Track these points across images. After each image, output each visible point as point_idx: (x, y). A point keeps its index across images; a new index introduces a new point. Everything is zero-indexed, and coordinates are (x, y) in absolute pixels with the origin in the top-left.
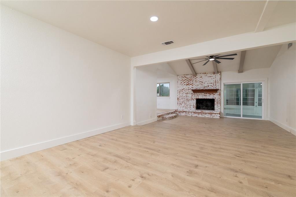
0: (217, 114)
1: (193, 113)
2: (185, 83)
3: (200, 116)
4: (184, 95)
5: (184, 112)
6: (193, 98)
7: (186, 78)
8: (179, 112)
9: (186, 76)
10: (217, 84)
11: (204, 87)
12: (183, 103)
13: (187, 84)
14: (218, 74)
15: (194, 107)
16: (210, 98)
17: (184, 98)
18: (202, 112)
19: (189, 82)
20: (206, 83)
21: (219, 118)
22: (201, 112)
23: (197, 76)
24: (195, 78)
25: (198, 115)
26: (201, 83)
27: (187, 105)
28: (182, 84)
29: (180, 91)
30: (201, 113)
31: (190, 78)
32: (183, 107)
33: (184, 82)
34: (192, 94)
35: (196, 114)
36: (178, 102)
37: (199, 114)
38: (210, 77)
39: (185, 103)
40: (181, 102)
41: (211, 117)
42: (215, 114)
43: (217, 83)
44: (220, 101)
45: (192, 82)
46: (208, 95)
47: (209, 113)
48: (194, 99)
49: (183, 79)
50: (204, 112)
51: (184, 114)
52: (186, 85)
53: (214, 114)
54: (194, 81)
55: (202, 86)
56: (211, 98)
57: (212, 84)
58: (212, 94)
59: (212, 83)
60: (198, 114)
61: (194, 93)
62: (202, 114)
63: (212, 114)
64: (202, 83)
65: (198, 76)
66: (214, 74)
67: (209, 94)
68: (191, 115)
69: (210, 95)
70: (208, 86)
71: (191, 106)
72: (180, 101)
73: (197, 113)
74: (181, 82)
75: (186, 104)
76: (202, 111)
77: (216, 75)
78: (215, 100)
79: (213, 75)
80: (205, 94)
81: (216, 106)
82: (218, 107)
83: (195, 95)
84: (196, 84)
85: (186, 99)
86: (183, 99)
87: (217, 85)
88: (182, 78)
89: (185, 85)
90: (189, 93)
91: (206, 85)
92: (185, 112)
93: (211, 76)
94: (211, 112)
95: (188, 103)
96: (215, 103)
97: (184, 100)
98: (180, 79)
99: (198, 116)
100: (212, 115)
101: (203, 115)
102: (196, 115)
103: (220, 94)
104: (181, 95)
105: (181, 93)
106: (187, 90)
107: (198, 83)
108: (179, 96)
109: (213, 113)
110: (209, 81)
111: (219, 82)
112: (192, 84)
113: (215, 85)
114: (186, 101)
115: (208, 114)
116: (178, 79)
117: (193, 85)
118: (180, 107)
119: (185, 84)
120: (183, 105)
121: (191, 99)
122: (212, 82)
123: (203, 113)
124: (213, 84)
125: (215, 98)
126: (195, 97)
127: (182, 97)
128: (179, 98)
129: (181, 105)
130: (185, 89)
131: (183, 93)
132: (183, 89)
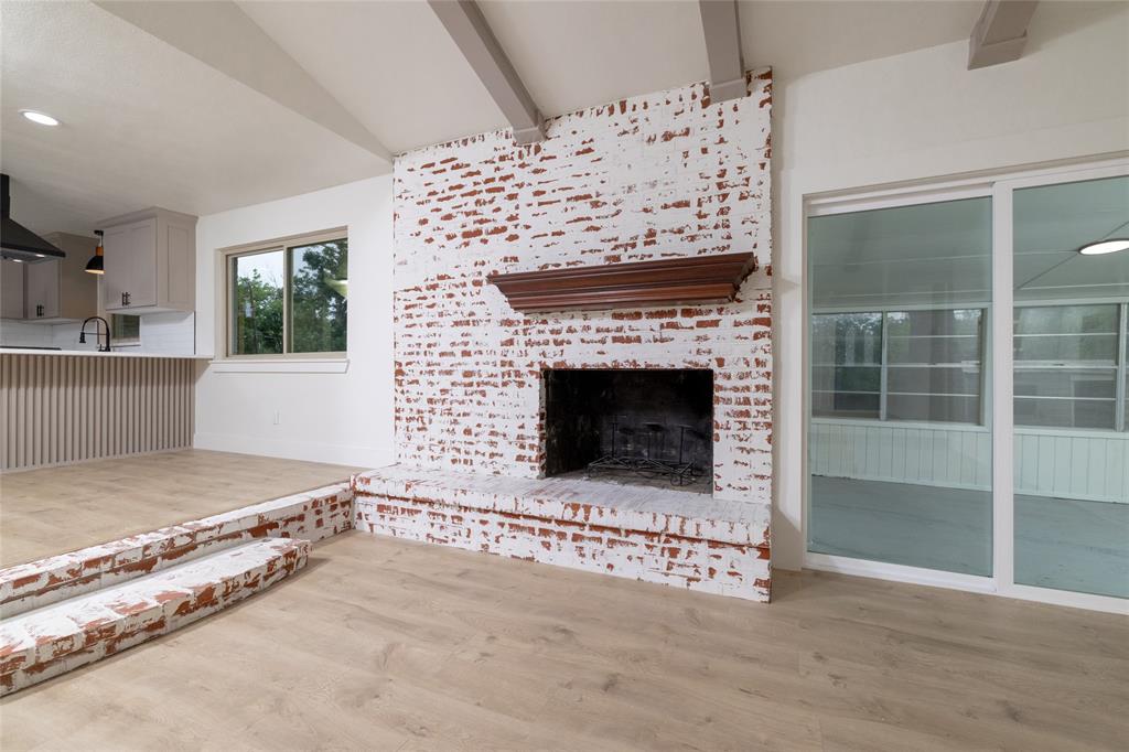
0: (739, 547)
1: (494, 519)
2: (448, 217)
3: (563, 556)
4: (448, 335)
5: (423, 502)
6: (521, 364)
7: (455, 177)
8: (381, 508)
9: (462, 154)
10: (738, 210)
11: (608, 249)
12: (438, 407)
13: (471, 227)
14: (742, 102)
15: (527, 452)
16: (665, 365)
17: (446, 363)
18: (580, 517)
19: (486, 212)
20: (632, 204)
21: (758, 596)
22: (568, 514)
23: (548, 147)
24: (534, 161)
25: (547, 545)
26: (583, 209)
27: (468, 432)
28: (426, 231)
29: (413, 297)
30: (570, 531)
31: (488, 171)
32: (437, 449)
33: (446, 207)
34: (508, 323)
35: (522, 536)
36: (403, 404)
37: (553, 539)
38: (668, 137)
39: (450, 412)
40: (425, 406)
41: (676, 582)
42: (714, 544)
43: (734, 194)
44: (763, 396)
45: (508, 208)
46: (646, 326)
47: (649, 534)
48: (524, 370)
49: (440, 183)
50: (595, 519)
51: (416, 528)
52: (459, 240)
53: (702, 548)
54: (525, 195)
55: (592, 240)
56: (680, 365)
57: (686, 217)
58: (692, 321)
59: (687, 204)
60: (544, 532)
61: (520, 316)
62: (576, 538)
63: (685, 546)
64: (593, 213)
65: (562, 140)
66: (705, 104)
67: (656, 323)
68: (474, 545)
69: (667, 333)
70: (652, 234)
71: (502, 446)
72: (414, 389)
73: (537, 525)
74: (425, 212)
75: (465, 422)
76: (575, 507)
77: (728, 105)
78: (718, 381)
79: (696, 117)
80: (625, 323)
81: (724, 451)
82: (743, 457)
83: (535, 337)
84: (540, 225)
85: (458, 377)
86: (436, 377)
87: (734, 218)
88: (428, 174)
89: (450, 237)
90: (480, 313)
91: (630, 226)
92: (431, 503)
93: (677, 126)
94: (674, 528)
95: (476, 416)
96: (720, 413)
97: (445, 382)
98: (416, 183)
99: (543, 556)
100: (680, 559)
101: (589, 547)
102: (524, 545)
103: (767, 322)
104: (421, 333)
105: (424, 320)
106: (470, 287)
107: (556, 217)
108: (401, 347)
109: (690, 532)
110: (654, 185)
111: (753, 188)
112: (511, 231)
113: (712, 220)
114: (459, 392)
115: (641, 540)
116: (399, 189)
117: (513, 238)
118: (413, 447)
119: (453, 227)
120: (438, 426)
121: (499, 370)
122: (688, 188)
123: (587, 532)
124: (694, 208)
125: (721, 362)
126: (534, 354)
127: (429, 358)
128: (407, 364)
129: (419, 429)
130: (449, 278)
131: (437, 319)
132: (439, 282)
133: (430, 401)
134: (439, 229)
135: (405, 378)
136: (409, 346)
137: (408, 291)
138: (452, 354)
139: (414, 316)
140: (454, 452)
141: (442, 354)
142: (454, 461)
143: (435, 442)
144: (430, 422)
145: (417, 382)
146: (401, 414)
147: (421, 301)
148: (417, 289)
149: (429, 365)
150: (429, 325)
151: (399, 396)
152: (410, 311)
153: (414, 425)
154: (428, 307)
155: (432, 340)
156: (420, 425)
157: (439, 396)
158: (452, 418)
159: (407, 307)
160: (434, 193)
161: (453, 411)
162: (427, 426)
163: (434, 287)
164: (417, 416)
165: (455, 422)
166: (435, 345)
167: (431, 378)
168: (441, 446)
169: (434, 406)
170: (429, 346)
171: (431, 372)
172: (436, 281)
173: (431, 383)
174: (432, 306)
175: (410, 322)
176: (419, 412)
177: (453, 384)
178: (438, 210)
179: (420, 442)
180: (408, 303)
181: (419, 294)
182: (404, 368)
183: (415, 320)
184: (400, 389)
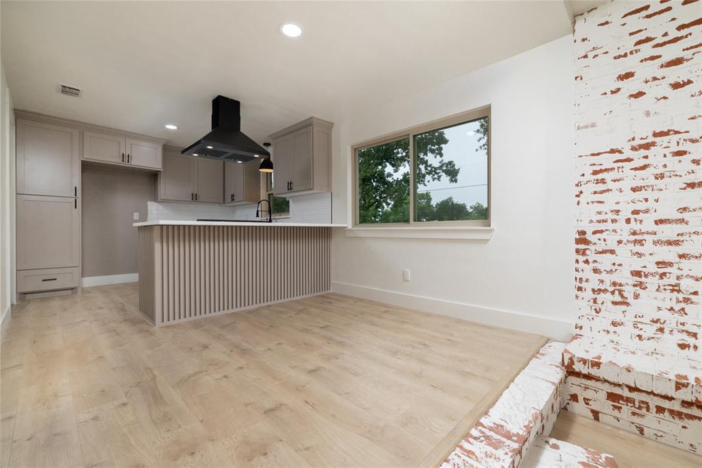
2: (676, 62)
8: (614, 397)
12: (652, 282)
17: (669, 232)
28: (632, 86)
29: (607, 161)
32: (650, 330)
39: (675, 289)
40: (624, 277)
72: (605, 262)
74: (629, 64)
86: (648, 247)
88: (636, 22)
89: (676, 86)
97: (669, 253)
98: (613, 36)
104: (621, 199)
105: (627, 185)
108: (589, 212)
116: (582, 49)
118: (603, 321)
120: (650, 303)
127: (634, 226)
128: (595, 233)
129: (615, 303)
130: (677, 132)
131: (652, 181)
132: (658, 140)
133: (637, 274)
134: (655, 79)
135: (591, 247)
136: (599, 213)
137: (598, 154)
138: (682, 221)
139: (608, 180)
140: (684, 336)
141: (658, 222)
142: (683, 346)
143: (647, 320)
144: (636, 296)
145: (612, 252)
146: (584, 285)
147: (620, 164)
148: (612, 151)
149: (634, 233)
150: (634, 190)
151: (582, 265)
152: (600, 176)
153: (608, 297)
154: (636, 169)
155: (641, 206)
156: (617, 298)
157: (652, 268)
158: (681, 296)
159: (595, 173)
160: (648, 40)
161: (683, 288)
162: (630, 300)
163: (647, 146)
164: (611, 289)
165: (686, 300)
166: (647, 211)
167: (638, 248)
168: (658, 325)
169: (643, 279)
170: (635, 212)
171: (640, 242)
172: (651, 139)
173: (640, 255)
174: (644, 167)
175: (601, 187)
176: (614, 284)
177: (682, 256)
178: (653, 58)
179: (618, 317)
180: (597, 168)
181: (617, 156)
182: (589, 236)
183: (610, 185)
184: (582, 259)
